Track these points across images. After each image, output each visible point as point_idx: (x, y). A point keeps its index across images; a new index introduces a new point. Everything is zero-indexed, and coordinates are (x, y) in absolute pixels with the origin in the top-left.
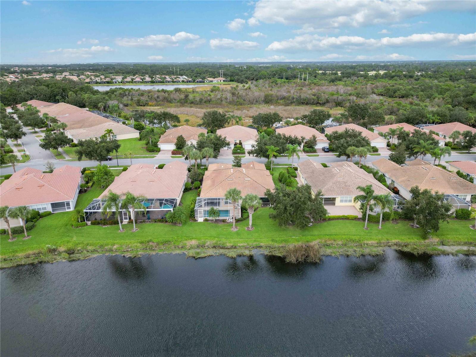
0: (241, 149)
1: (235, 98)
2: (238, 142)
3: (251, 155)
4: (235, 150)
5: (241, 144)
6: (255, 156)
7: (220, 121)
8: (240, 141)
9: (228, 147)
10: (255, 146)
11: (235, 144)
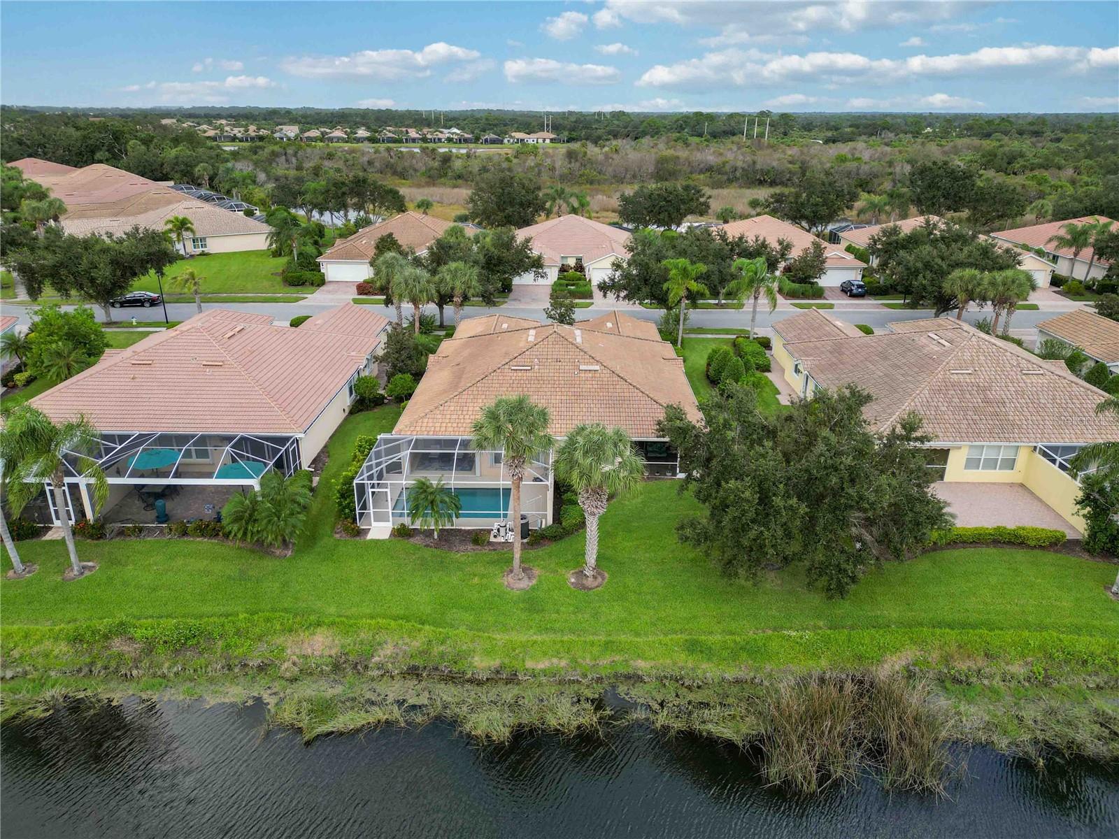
0: (581, 282)
1: (575, 165)
2: (572, 262)
3: (611, 295)
4: (561, 285)
5: (580, 268)
6: (624, 298)
7: (521, 204)
8: (579, 260)
9: (537, 274)
10: (625, 265)
11: (563, 269)
